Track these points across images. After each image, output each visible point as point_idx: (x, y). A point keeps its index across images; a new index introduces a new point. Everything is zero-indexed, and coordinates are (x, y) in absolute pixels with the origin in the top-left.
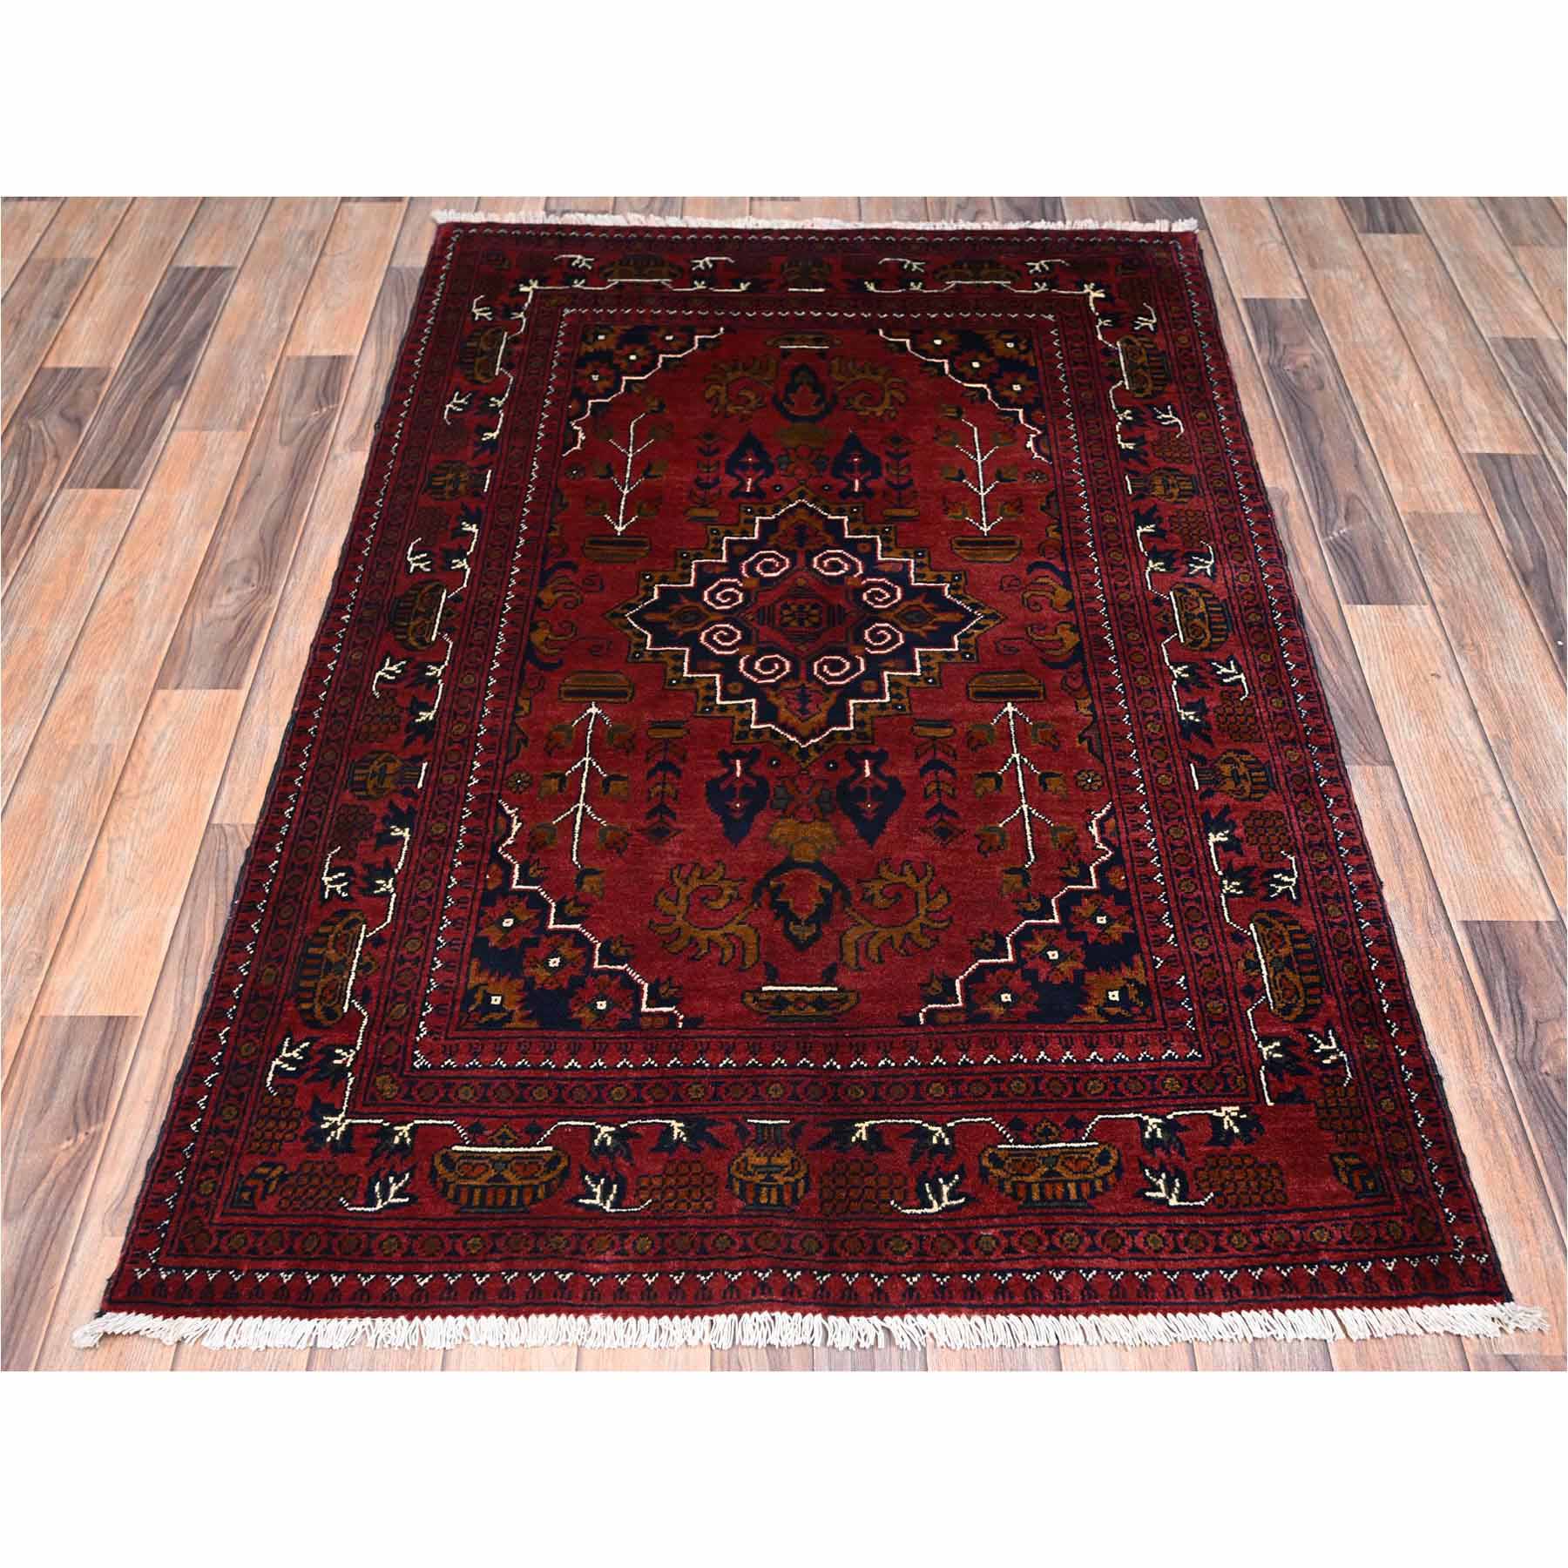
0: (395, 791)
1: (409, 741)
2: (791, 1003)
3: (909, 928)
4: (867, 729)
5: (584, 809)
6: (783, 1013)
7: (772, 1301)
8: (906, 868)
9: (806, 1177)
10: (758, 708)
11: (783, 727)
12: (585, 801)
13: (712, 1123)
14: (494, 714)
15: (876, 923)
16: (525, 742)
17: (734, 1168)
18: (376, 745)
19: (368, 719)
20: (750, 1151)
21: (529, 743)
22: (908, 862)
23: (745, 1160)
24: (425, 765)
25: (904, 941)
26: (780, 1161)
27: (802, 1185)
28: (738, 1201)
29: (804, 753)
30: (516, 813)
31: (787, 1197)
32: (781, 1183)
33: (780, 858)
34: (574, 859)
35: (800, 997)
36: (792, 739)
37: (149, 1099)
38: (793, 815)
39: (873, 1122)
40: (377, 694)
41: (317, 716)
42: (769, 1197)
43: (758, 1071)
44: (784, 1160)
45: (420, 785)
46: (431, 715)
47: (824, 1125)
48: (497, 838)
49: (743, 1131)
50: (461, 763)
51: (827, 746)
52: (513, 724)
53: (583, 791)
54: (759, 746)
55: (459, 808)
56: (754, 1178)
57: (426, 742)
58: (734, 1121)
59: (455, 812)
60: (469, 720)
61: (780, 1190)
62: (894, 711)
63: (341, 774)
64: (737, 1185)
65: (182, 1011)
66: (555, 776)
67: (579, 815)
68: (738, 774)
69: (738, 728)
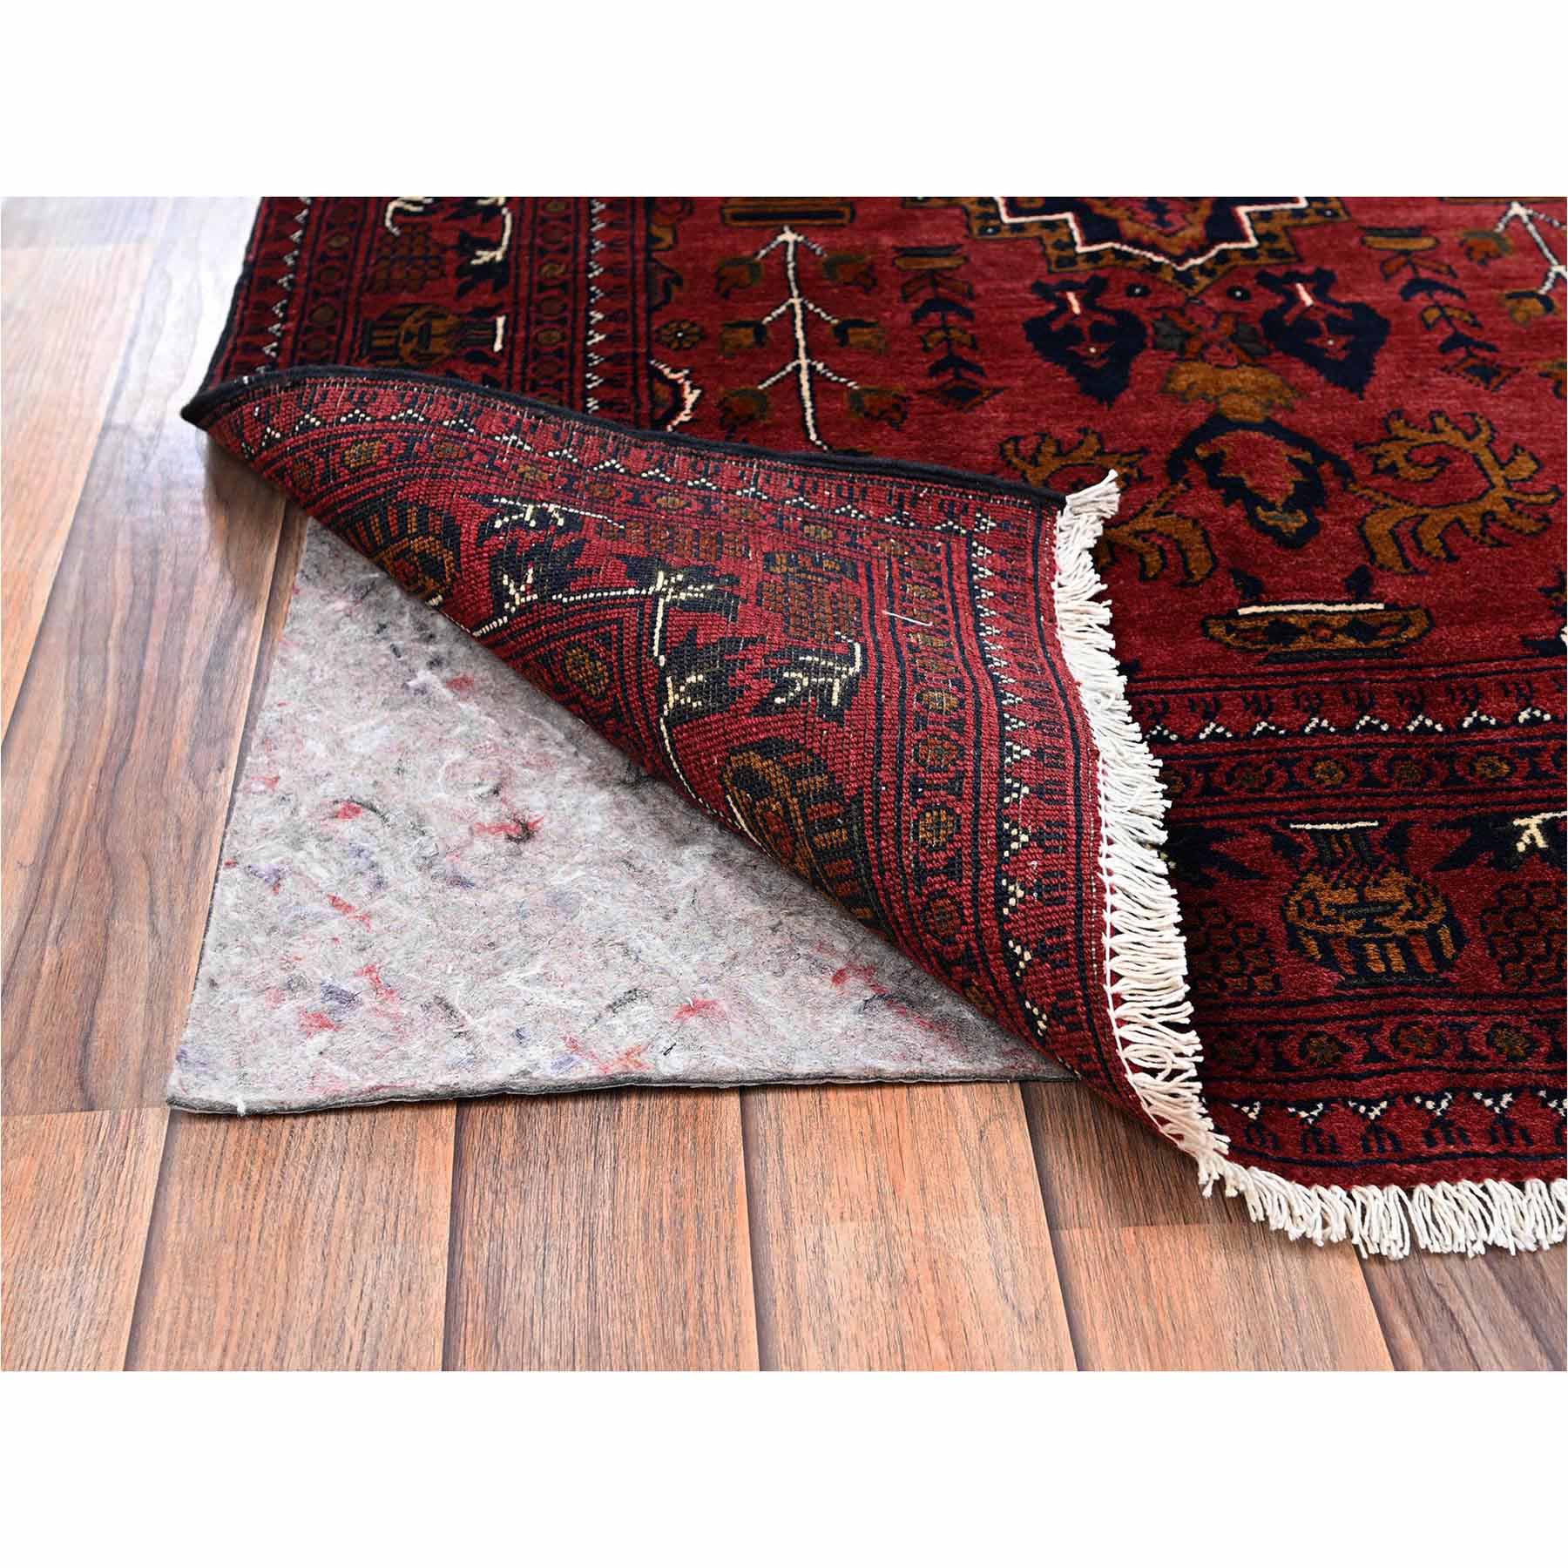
0: (454, 357)
1: (463, 291)
2: (1302, 632)
3: (1486, 505)
4: (1283, 244)
5: (811, 369)
6: (1293, 647)
7: (1476, 1154)
8: (1440, 422)
9: (1449, 919)
10: (1080, 224)
11: (1135, 243)
12: (808, 355)
13: (1220, 835)
14: (611, 246)
15: (1418, 502)
16: (679, 282)
17: (1293, 910)
18: (405, 297)
19: (384, 263)
20: (1314, 881)
21: (686, 285)
22: (1440, 413)
23: (1310, 896)
24: (501, 321)
25: (1485, 525)
26: (1382, 895)
27: (1445, 934)
28: (1324, 973)
29: (1186, 278)
30: (687, 377)
31: (1423, 959)
32: (1400, 933)
33: (1197, 417)
34: (813, 437)
35: (1318, 622)
36: (1156, 259)
37: (29, 860)
38: (1199, 357)
39: (1548, 816)
40: (395, 231)
41: (290, 262)
42: (1385, 959)
43: (1280, 744)
44: (1391, 890)
45: (498, 346)
46: (499, 255)
47: (1455, 826)
48: (660, 412)
49: (1287, 847)
50: (568, 314)
51: (1220, 269)
52: (649, 259)
53: (802, 343)
54: (1102, 274)
55: (577, 375)
56: (1342, 928)
57: (495, 290)
58: (1266, 829)
59: (571, 381)
60: (569, 257)
61: (1403, 944)
62: (1319, 219)
63: (348, 337)
64: (1313, 946)
65: (83, 711)
66: (747, 325)
67: (804, 377)
68: (1077, 310)
69: (1053, 253)
